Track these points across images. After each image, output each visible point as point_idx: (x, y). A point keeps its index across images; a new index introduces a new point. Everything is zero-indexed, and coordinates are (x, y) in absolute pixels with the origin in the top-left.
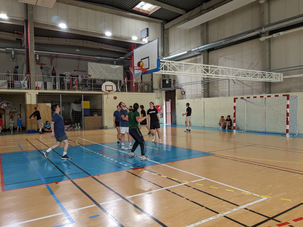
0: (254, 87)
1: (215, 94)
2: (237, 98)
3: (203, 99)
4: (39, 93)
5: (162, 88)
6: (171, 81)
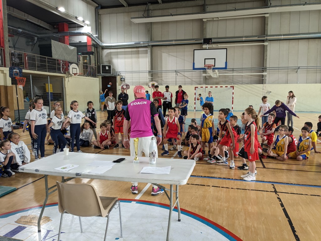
0: (193, 80)
1: (159, 83)
2: (197, 87)
5: (101, 73)
6: (110, 68)
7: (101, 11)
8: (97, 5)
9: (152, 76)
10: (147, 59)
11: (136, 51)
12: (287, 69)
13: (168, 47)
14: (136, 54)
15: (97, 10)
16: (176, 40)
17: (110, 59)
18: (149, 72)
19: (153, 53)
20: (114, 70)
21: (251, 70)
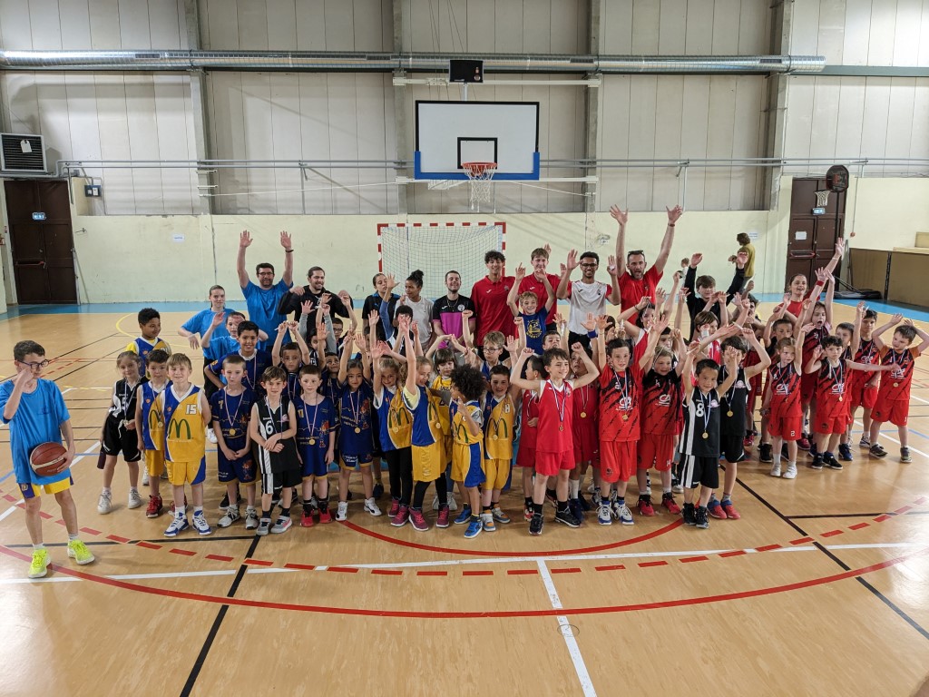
1: (239, 205)
2: (386, 225)
3: (206, 218)
5: (3, 169)
6: (40, 147)
9: (211, 181)
10: (191, 119)
11: (141, 84)
13: (267, 77)
14: (141, 96)
16: (296, 54)
17: (36, 114)
18: (202, 166)
19: (210, 93)
20: (55, 153)
21: (548, 166)
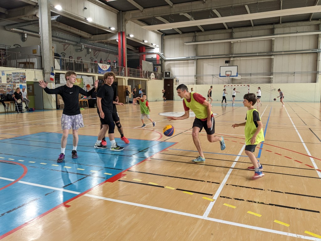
0: (224, 80)
2: (226, 86)
3: (195, 85)
4: (129, 79)
5: (164, 77)
6: (170, 73)
7: (165, 37)
8: (163, 34)
9: (197, 78)
10: (194, 68)
11: (187, 62)
12: (288, 74)
13: (208, 60)
14: (186, 64)
15: (162, 36)
16: (213, 56)
17: (170, 68)
18: (195, 76)
19: (198, 63)
20: (172, 75)
21: (263, 74)
